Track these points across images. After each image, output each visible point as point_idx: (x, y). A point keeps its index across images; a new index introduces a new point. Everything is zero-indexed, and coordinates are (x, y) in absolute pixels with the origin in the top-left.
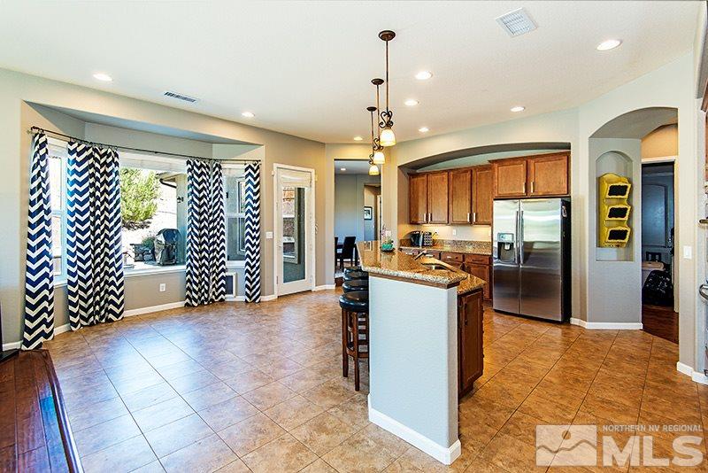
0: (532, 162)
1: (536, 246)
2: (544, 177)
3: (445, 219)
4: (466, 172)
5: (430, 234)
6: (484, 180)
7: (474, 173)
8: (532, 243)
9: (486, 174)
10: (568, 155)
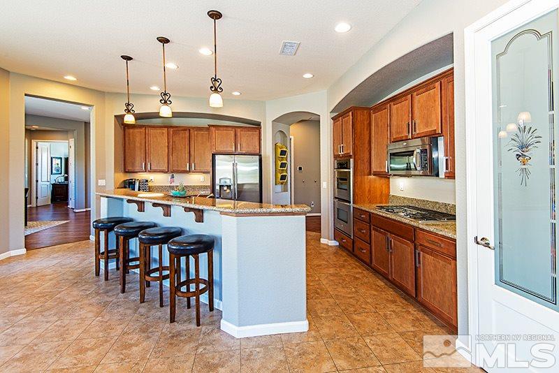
0: (239, 130)
1: (245, 187)
2: (246, 141)
3: (165, 168)
4: (186, 130)
5: (147, 181)
6: (200, 138)
7: (191, 132)
8: (243, 184)
9: (202, 134)
10: (259, 129)
